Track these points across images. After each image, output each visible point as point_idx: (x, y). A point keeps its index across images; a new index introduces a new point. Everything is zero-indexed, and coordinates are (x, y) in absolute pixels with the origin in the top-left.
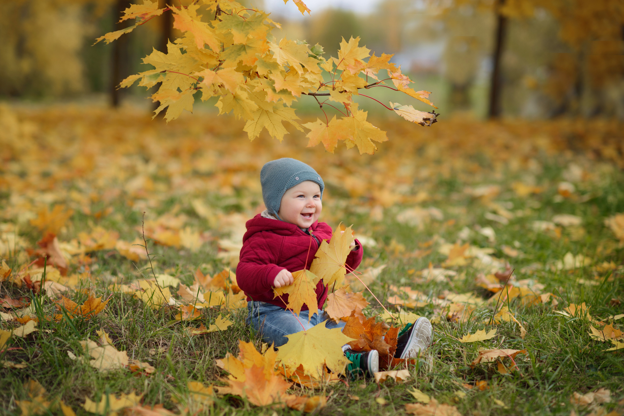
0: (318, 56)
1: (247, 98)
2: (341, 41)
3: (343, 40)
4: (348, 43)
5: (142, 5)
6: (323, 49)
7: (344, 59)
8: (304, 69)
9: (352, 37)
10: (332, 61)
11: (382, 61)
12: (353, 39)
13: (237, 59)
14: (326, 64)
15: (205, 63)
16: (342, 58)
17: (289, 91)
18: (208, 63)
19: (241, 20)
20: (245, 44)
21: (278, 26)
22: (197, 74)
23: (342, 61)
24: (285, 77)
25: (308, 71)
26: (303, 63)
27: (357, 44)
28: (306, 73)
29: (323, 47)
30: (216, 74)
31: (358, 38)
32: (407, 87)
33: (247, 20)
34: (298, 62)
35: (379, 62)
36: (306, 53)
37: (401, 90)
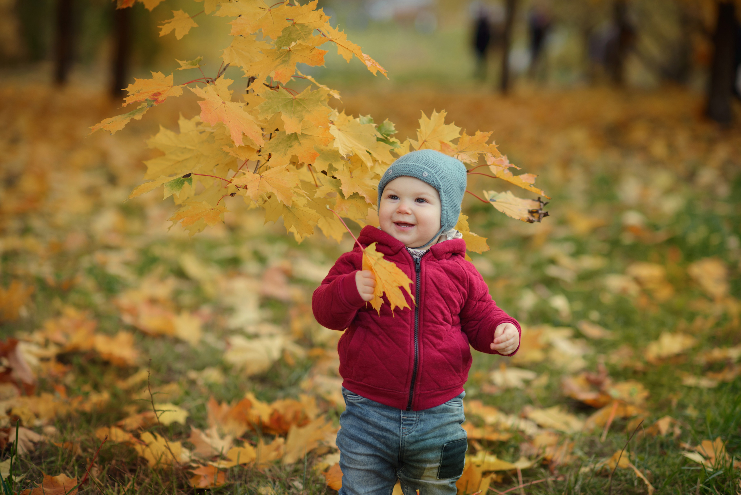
0: (389, 138)
2: (420, 117)
3: (424, 115)
4: (430, 118)
6: (395, 127)
7: (425, 141)
8: (372, 159)
9: (434, 110)
10: (409, 144)
11: (477, 141)
12: (437, 114)
13: (288, 152)
14: (401, 148)
15: (244, 159)
16: (424, 139)
17: (361, 196)
18: (247, 160)
19: (290, 97)
20: (299, 133)
21: (337, 96)
22: (236, 181)
23: (424, 144)
24: (350, 171)
25: (378, 161)
26: (370, 150)
27: (443, 120)
28: (374, 164)
29: (394, 123)
30: (261, 178)
31: (443, 112)
32: (507, 171)
33: (297, 96)
34: (364, 148)
35: (473, 143)
36: (374, 136)
37: (501, 177)
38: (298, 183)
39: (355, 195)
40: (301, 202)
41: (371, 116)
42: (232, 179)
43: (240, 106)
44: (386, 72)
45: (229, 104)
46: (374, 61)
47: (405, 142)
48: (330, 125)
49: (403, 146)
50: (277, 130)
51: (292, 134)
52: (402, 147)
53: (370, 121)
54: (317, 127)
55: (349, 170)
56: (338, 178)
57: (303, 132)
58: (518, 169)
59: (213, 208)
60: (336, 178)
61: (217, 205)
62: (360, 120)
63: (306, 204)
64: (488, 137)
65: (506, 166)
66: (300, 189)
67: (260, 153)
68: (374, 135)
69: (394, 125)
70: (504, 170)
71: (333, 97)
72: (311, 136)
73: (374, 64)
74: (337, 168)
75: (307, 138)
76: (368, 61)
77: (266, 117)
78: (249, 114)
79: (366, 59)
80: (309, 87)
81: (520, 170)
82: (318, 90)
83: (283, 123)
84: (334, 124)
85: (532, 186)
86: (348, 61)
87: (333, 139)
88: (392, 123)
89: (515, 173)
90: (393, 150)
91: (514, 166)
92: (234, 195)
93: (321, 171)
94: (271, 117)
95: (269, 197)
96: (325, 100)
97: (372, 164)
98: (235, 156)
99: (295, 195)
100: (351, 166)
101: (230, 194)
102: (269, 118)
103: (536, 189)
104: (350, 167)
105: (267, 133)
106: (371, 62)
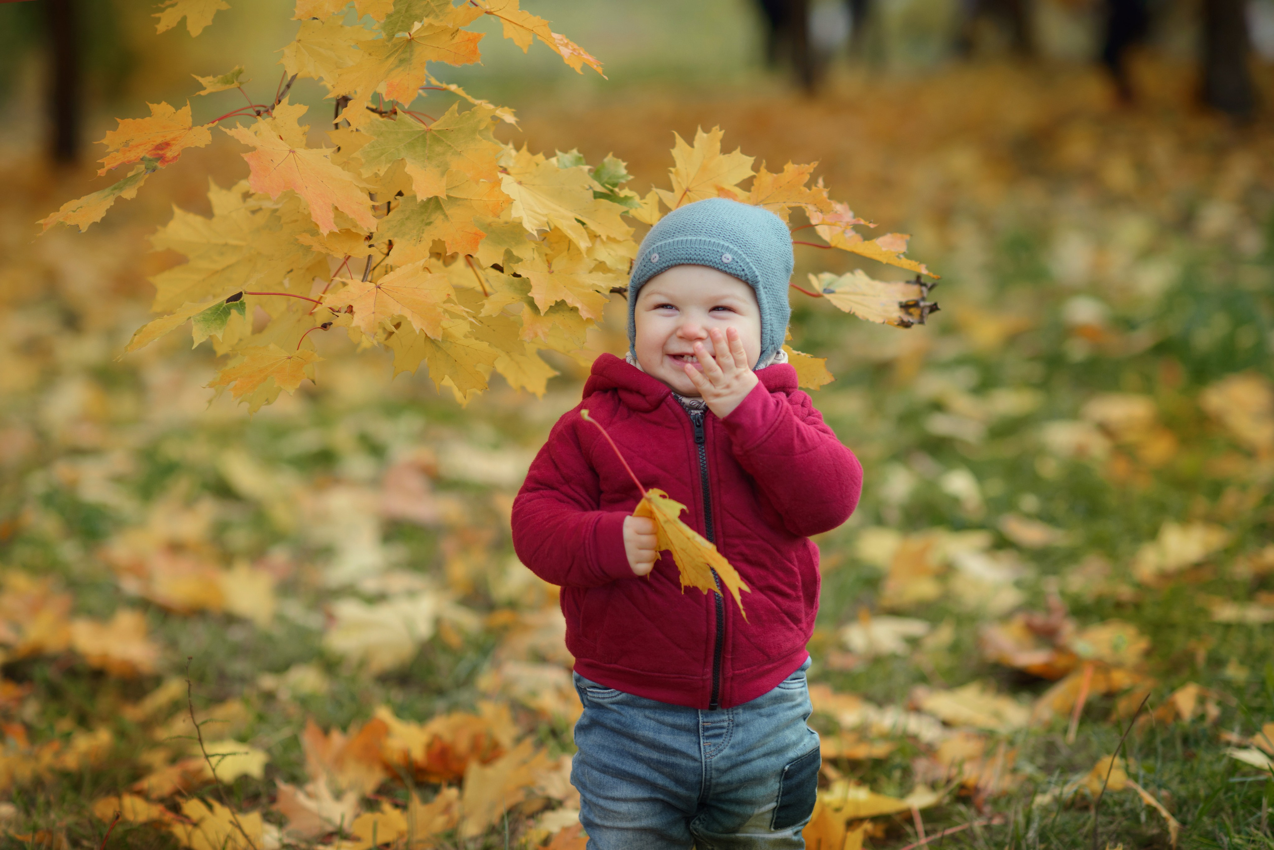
0: (616, 190)
1: (466, 336)
2: (673, 145)
3: (679, 140)
4: (692, 146)
5: (148, 119)
6: (626, 168)
7: (688, 190)
8: (588, 233)
9: (699, 129)
10: (657, 199)
11: (788, 182)
12: (705, 135)
13: (424, 235)
14: (641, 207)
15: (341, 256)
16: (684, 187)
17: (571, 306)
18: (347, 257)
19: (419, 129)
20: (443, 196)
21: (509, 117)
22: (330, 300)
23: (686, 197)
24: (547, 261)
25: (600, 236)
26: (582, 216)
27: (718, 145)
28: (593, 244)
29: (624, 161)
30: (378, 289)
31: (717, 129)
32: (851, 234)
33: (434, 126)
34: (572, 215)
35: (781, 187)
36: (587, 190)
37: (840, 246)
38: (449, 293)
39: (560, 306)
40: (459, 329)
41: (579, 151)
42: (321, 297)
43: (324, 156)
44: (601, 66)
45: (302, 152)
46: (576, 47)
47: (649, 196)
48: (501, 175)
49: (645, 203)
50: (400, 194)
51: (429, 200)
52: (644, 206)
53: (578, 161)
54: (477, 182)
55: (545, 258)
56: (524, 275)
57: (451, 194)
58: (872, 226)
59: (290, 356)
60: (519, 276)
61: (298, 349)
62: (558, 160)
63: (468, 332)
64: (808, 173)
65: (847, 224)
66: (455, 304)
67: (371, 242)
68: (587, 187)
69: (625, 164)
70: (844, 232)
71: (502, 121)
72: (467, 199)
73: (576, 52)
74: (521, 256)
75: (459, 205)
76: (564, 48)
77: (377, 171)
78: (343, 169)
79: (559, 44)
80: (455, 107)
81: (875, 229)
82: (472, 110)
83: (409, 179)
84: (508, 174)
85: (902, 256)
86: (525, 50)
87: (510, 201)
88: (620, 161)
89: (868, 235)
90: (627, 212)
91: (862, 222)
92: (328, 326)
93: (491, 265)
94: (386, 170)
95: (398, 326)
96: (487, 128)
97: (589, 244)
98: (324, 251)
99: (447, 316)
100: (549, 251)
101: (320, 326)
102: (382, 173)
103: (909, 262)
104: (547, 253)
105: (380, 202)
106: (569, 49)
